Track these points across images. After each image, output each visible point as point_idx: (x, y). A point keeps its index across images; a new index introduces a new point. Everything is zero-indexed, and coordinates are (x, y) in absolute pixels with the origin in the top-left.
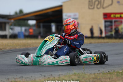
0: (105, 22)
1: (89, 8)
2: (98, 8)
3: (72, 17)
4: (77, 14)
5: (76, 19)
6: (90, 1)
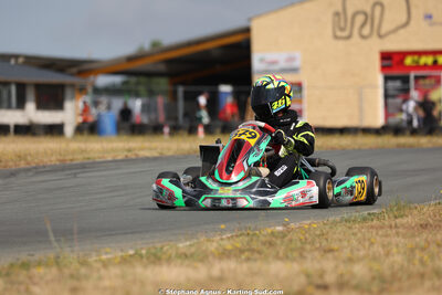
0: (387, 79)
1: (336, 37)
2: (363, 37)
3: (283, 64)
4: (298, 54)
5: (294, 70)
6: (337, 14)
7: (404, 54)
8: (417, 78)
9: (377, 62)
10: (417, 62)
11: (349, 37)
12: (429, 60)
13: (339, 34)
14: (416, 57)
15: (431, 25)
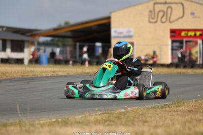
0: (173, 42)
1: (150, 22)
2: (162, 22)
3: (125, 34)
4: (132, 30)
5: (131, 37)
6: (151, 11)
7: (181, 31)
8: (187, 42)
9: (168, 34)
10: (187, 34)
11: (156, 22)
12: (192, 34)
13: (151, 20)
14: (186, 32)
15: (194, 17)
